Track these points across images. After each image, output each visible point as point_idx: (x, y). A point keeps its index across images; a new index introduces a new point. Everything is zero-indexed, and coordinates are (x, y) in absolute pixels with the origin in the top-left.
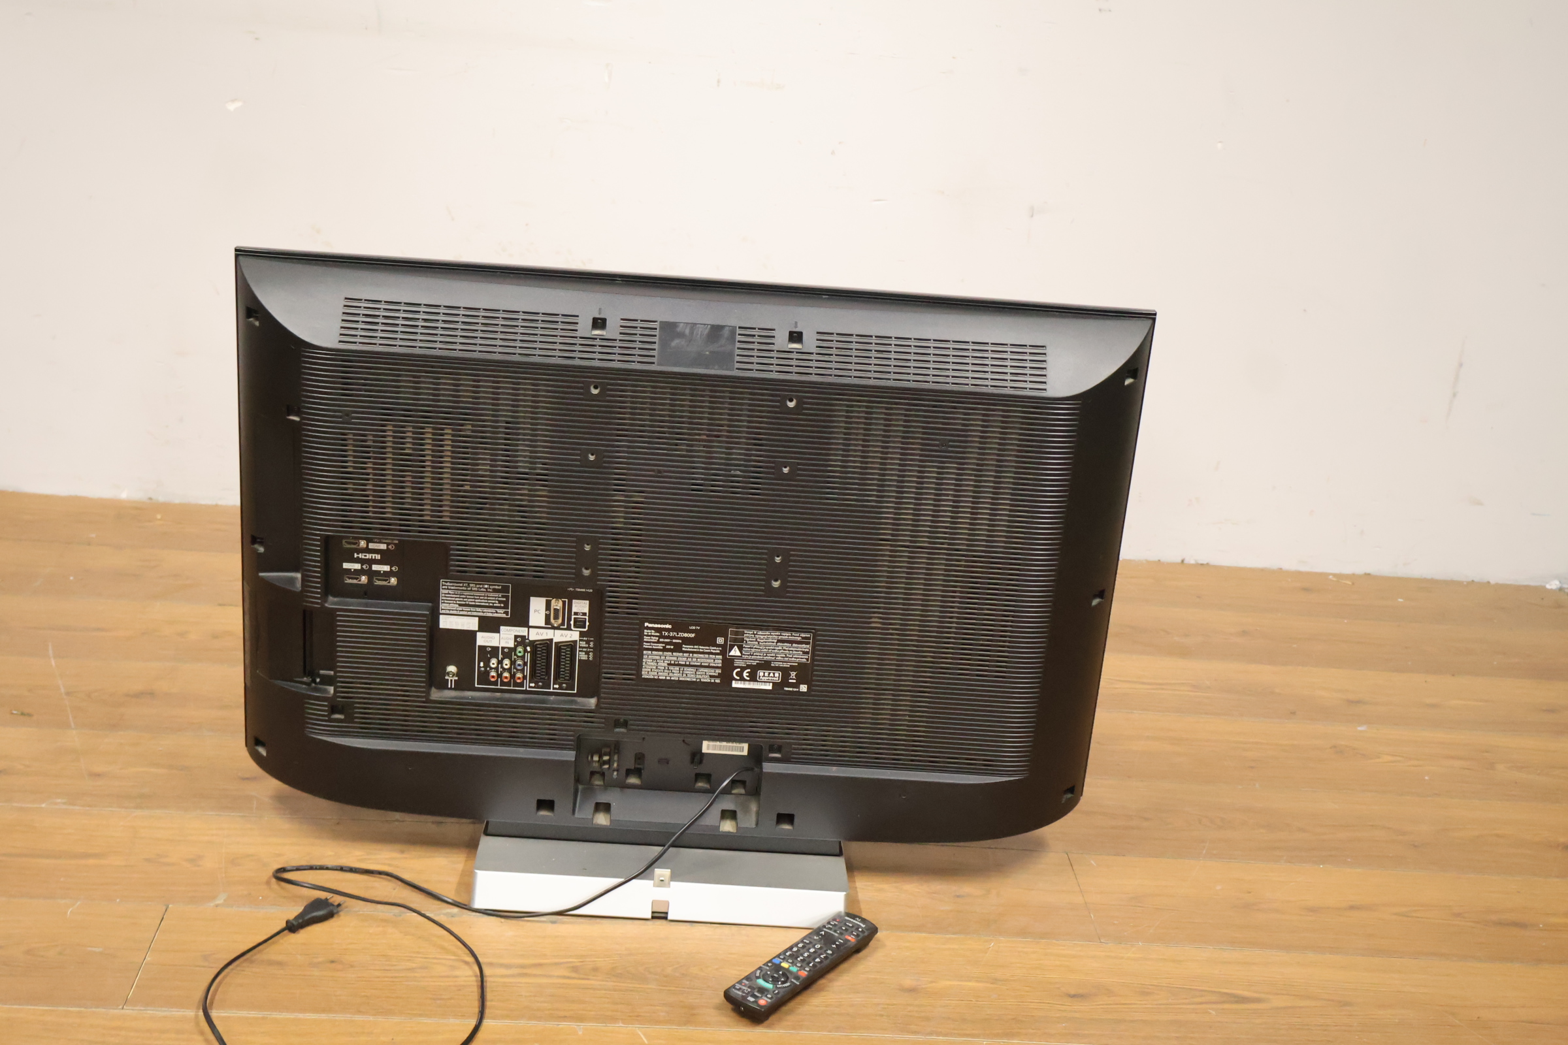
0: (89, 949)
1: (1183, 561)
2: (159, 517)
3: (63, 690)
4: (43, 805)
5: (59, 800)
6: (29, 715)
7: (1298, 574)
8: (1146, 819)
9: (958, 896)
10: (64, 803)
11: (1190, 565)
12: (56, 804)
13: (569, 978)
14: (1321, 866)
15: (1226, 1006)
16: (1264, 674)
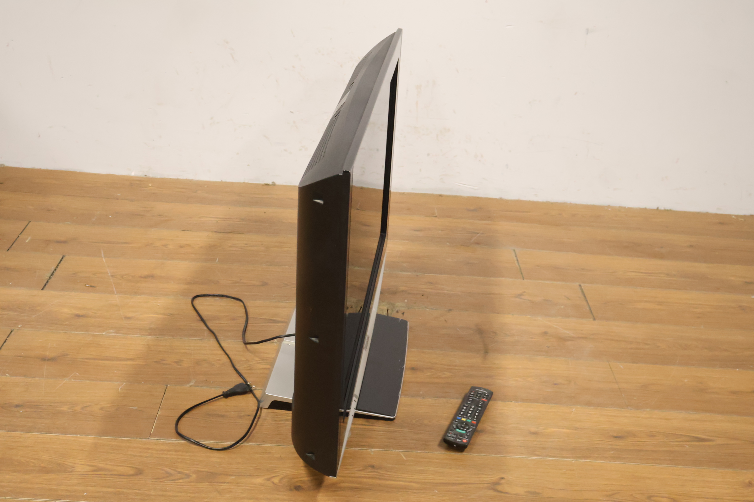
0: (131, 407)
1: (658, 208)
2: (150, 185)
3: (109, 274)
4: (104, 333)
5: (111, 331)
6: (94, 287)
7: (716, 215)
8: (647, 344)
9: (555, 384)
10: (114, 333)
11: (661, 211)
12: (110, 333)
13: (365, 425)
14: (737, 370)
15: (694, 443)
16: (702, 268)
